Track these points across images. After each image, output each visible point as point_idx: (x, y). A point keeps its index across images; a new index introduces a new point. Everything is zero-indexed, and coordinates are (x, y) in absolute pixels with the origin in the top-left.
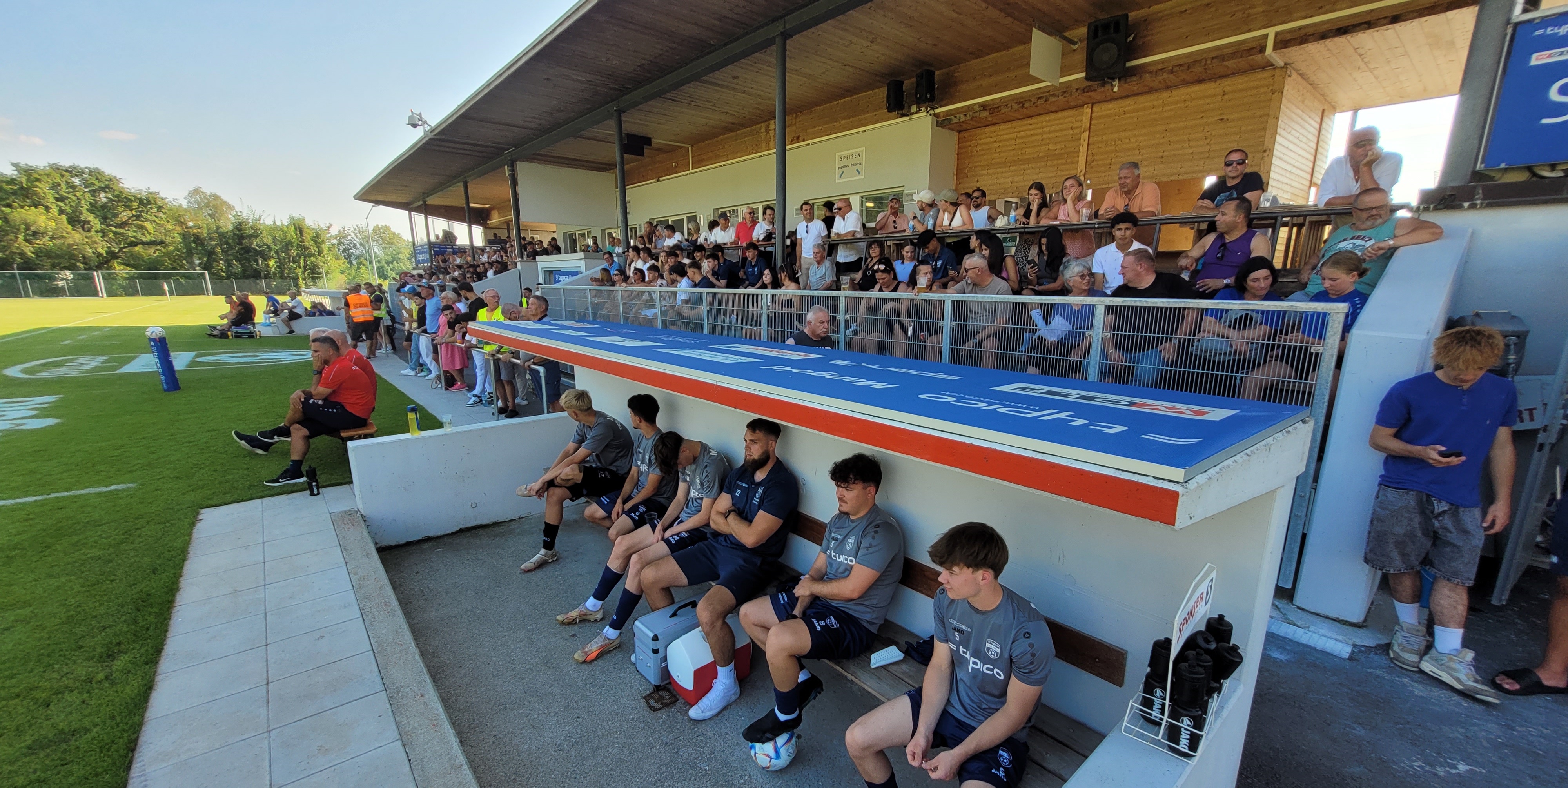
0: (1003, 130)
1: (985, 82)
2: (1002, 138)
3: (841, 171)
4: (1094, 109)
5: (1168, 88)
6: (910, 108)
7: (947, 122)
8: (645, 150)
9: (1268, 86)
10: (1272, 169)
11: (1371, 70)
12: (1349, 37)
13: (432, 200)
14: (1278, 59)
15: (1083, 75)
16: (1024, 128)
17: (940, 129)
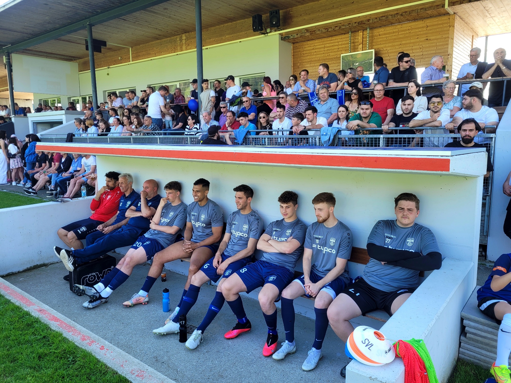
0: (318, 43)
2: (317, 47)
4: (364, 33)
5: (400, 23)
6: (266, 29)
7: (287, 38)
8: (102, 49)
9: (447, 23)
11: (492, 17)
12: (481, 2)
14: (451, 10)
16: (328, 42)
17: (284, 42)
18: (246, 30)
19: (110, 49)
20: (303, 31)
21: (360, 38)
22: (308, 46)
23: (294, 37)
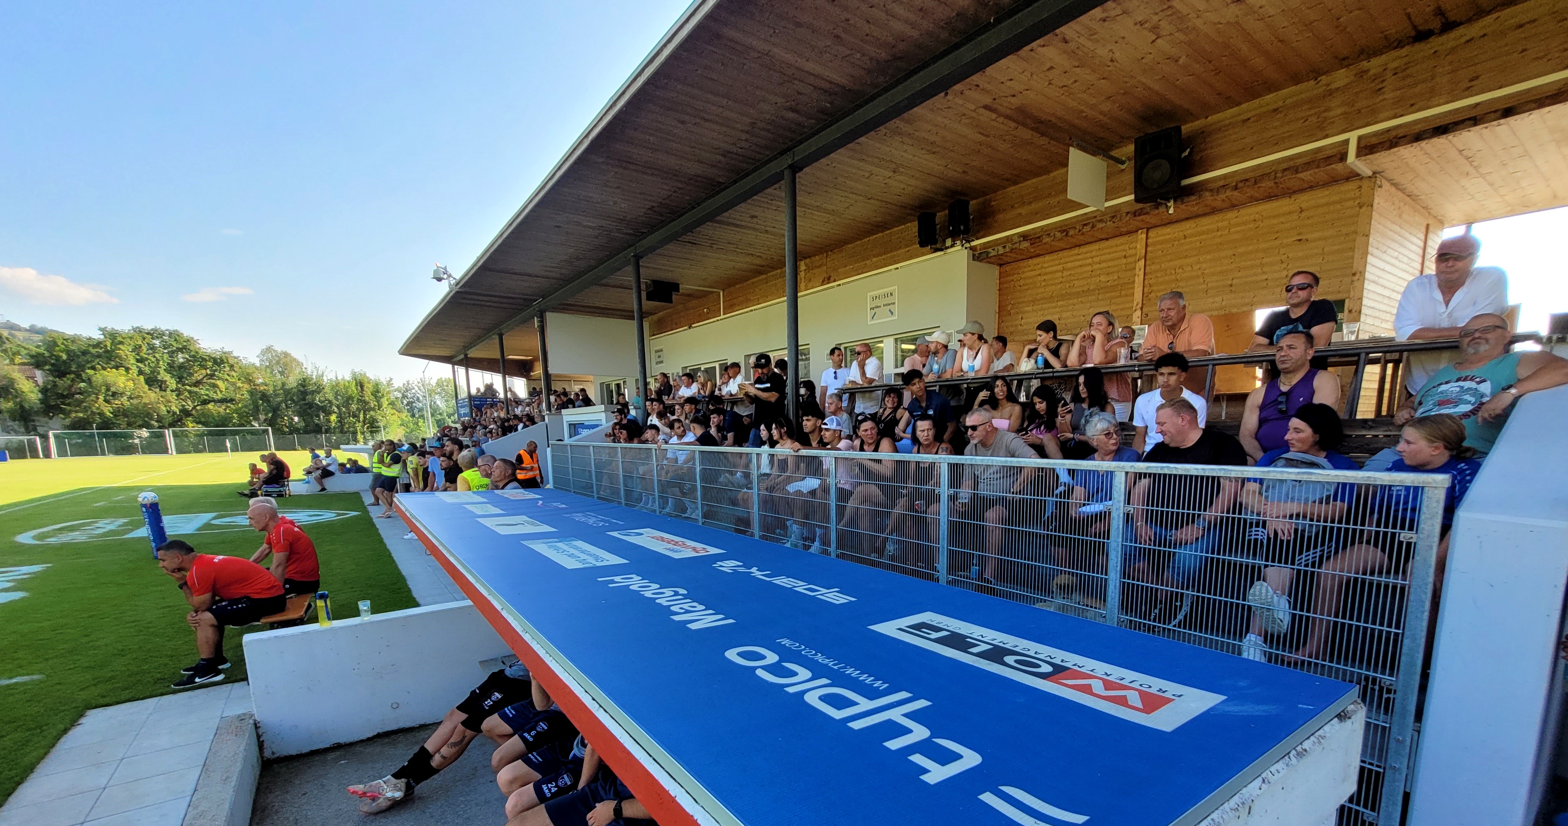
0: (1048, 261)
1: (1023, 211)
2: (1047, 270)
3: (873, 312)
4: (1150, 234)
5: (1233, 206)
6: (944, 241)
7: (984, 255)
8: (674, 297)
9: (1354, 199)
10: (1365, 294)
11: (1483, 176)
12: (1450, 137)
13: (473, 353)
14: (1363, 167)
15: (1132, 197)
16: (1072, 259)
17: (978, 263)
18: (907, 246)
19: (690, 296)
20: (1016, 239)
21: (1140, 247)
22: (1030, 268)
23: (1000, 253)
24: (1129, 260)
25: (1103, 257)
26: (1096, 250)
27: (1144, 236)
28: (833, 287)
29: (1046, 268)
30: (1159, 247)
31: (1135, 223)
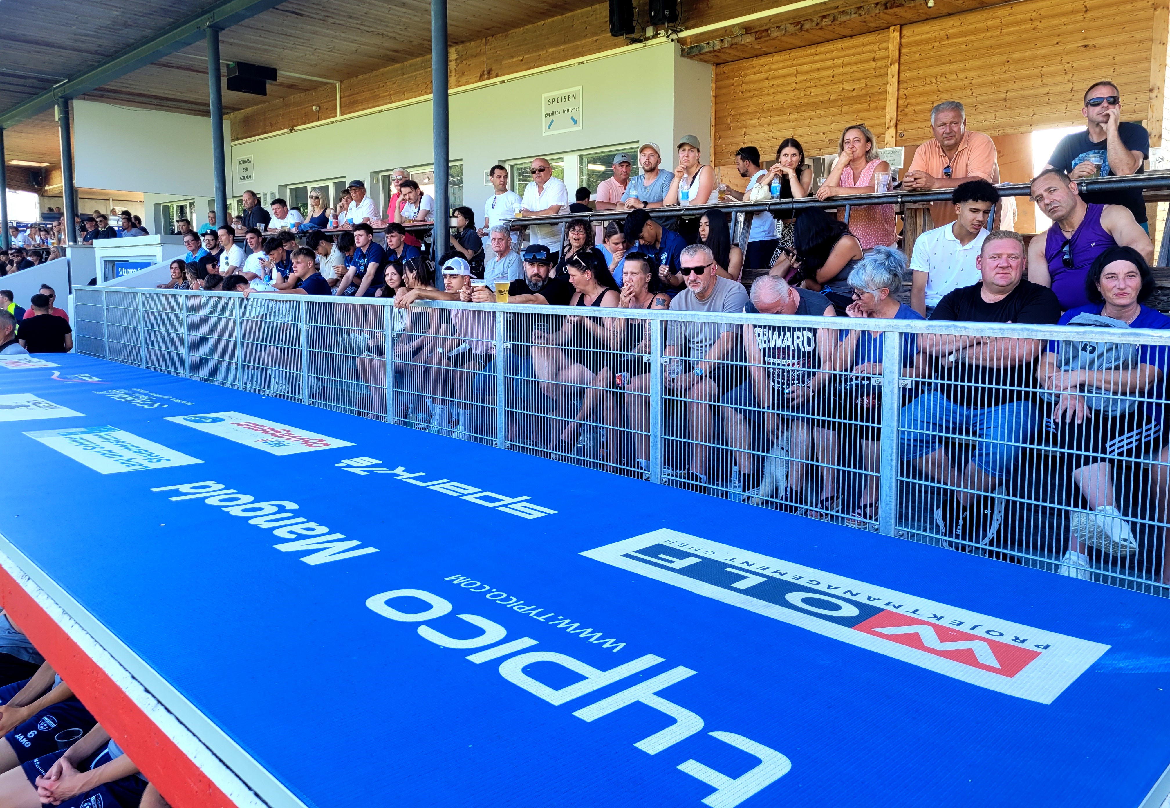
0: (778, 62)
2: (777, 73)
3: (549, 120)
4: (904, 32)
6: (643, 30)
7: (696, 51)
8: (268, 87)
16: (808, 60)
17: (689, 60)
18: (594, 34)
19: (292, 87)
20: (737, 31)
21: (893, 47)
22: (755, 70)
23: (716, 48)
24: (879, 63)
25: (847, 59)
26: (837, 50)
27: (898, 34)
28: (494, 84)
29: (774, 70)
30: (916, 48)
31: (887, 16)
